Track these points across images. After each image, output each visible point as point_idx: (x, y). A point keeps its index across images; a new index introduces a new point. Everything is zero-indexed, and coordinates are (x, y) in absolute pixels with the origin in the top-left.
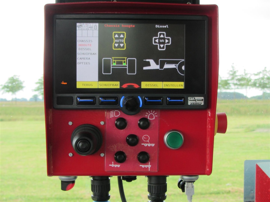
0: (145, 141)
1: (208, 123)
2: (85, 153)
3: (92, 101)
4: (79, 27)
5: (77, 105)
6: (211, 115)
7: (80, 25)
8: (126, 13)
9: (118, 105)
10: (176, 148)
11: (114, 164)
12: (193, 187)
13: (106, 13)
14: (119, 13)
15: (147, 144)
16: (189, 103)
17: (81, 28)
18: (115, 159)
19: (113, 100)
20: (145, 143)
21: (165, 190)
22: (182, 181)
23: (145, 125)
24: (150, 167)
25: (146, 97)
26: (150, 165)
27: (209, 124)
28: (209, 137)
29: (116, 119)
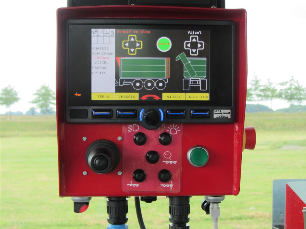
0: (166, 158)
1: (235, 138)
2: (102, 171)
3: (109, 114)
4: (94, 33)
5: (93, 119)
6: (239, 129)
7: (95, 31)
8: (145, 17)
9: (137, 118)
10: (200, 166)
11: (132, 183)
12: (218, 208)
13: (123, 17)
14: (138, 18)
15: (169, 161)
16: (215, 116)
17: (96, 34)
18: (133, 178)
19: (131, 113)
20: (166, 161)
21: (188, 212)
22: (207, 201)
23: (166, 140)
24: (172, 187)
25: (168, 110)
26: (172, 184)
27: (237, 139)
28: (237, 153)
29: (135, 133)
